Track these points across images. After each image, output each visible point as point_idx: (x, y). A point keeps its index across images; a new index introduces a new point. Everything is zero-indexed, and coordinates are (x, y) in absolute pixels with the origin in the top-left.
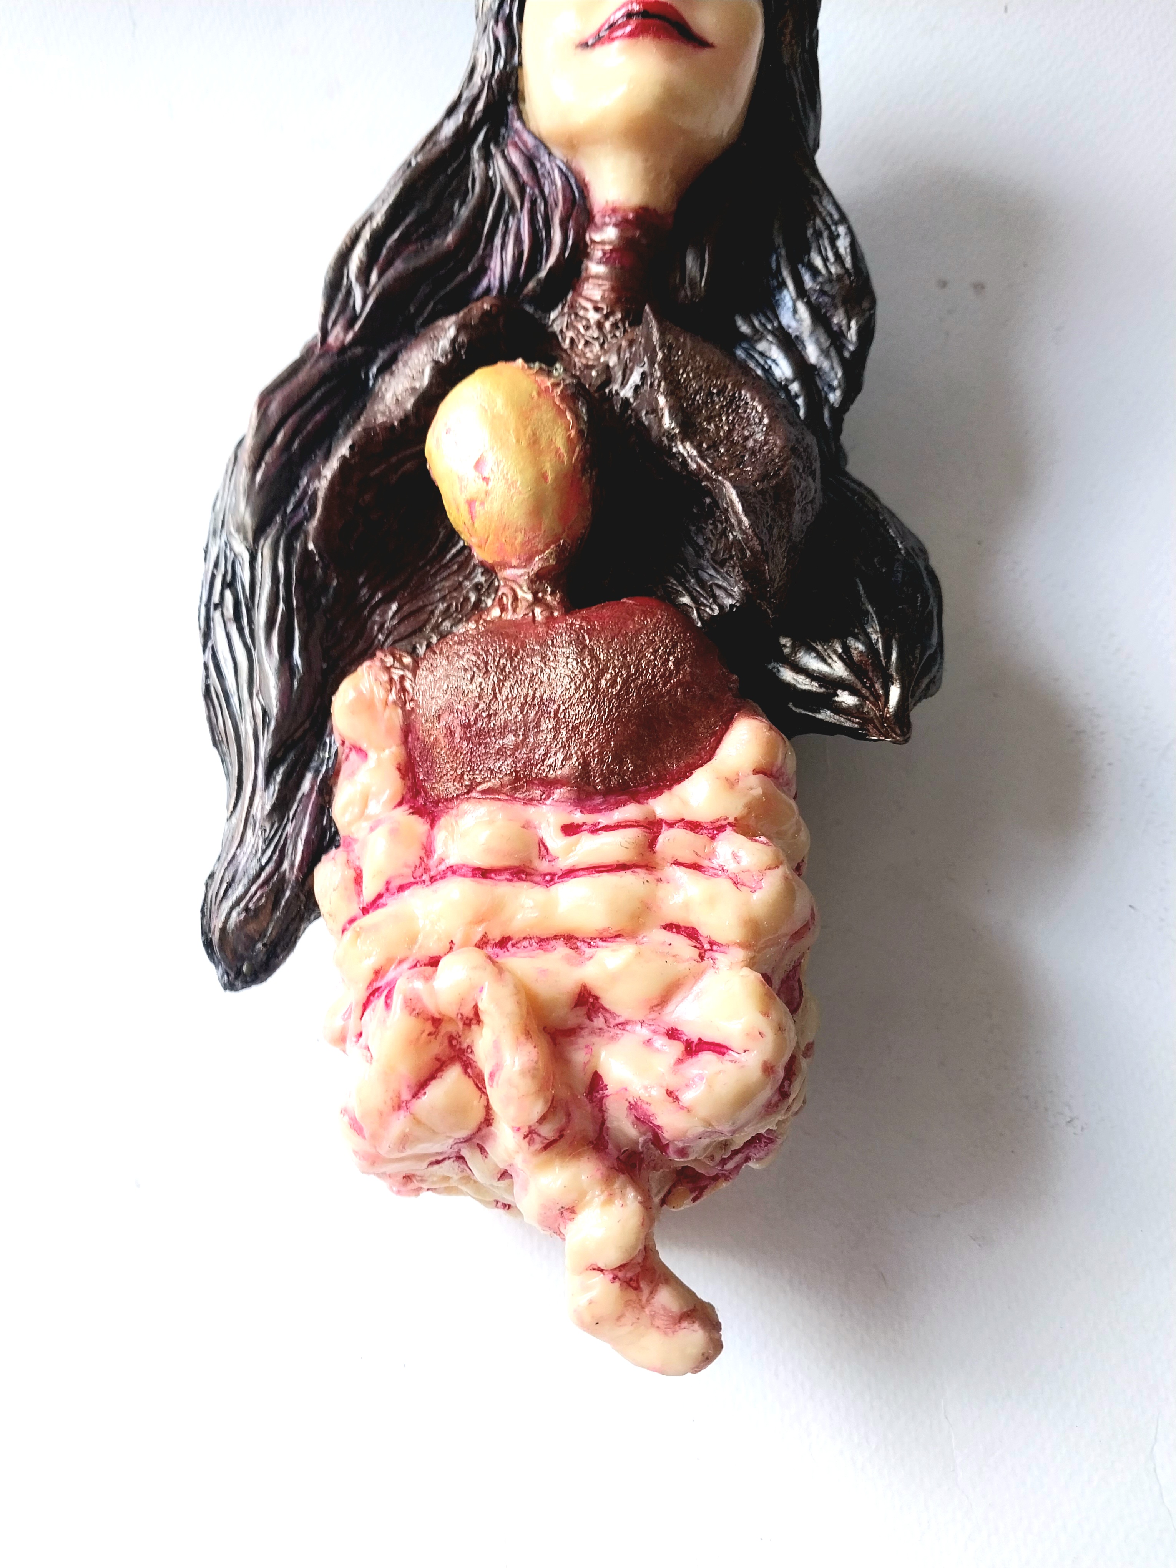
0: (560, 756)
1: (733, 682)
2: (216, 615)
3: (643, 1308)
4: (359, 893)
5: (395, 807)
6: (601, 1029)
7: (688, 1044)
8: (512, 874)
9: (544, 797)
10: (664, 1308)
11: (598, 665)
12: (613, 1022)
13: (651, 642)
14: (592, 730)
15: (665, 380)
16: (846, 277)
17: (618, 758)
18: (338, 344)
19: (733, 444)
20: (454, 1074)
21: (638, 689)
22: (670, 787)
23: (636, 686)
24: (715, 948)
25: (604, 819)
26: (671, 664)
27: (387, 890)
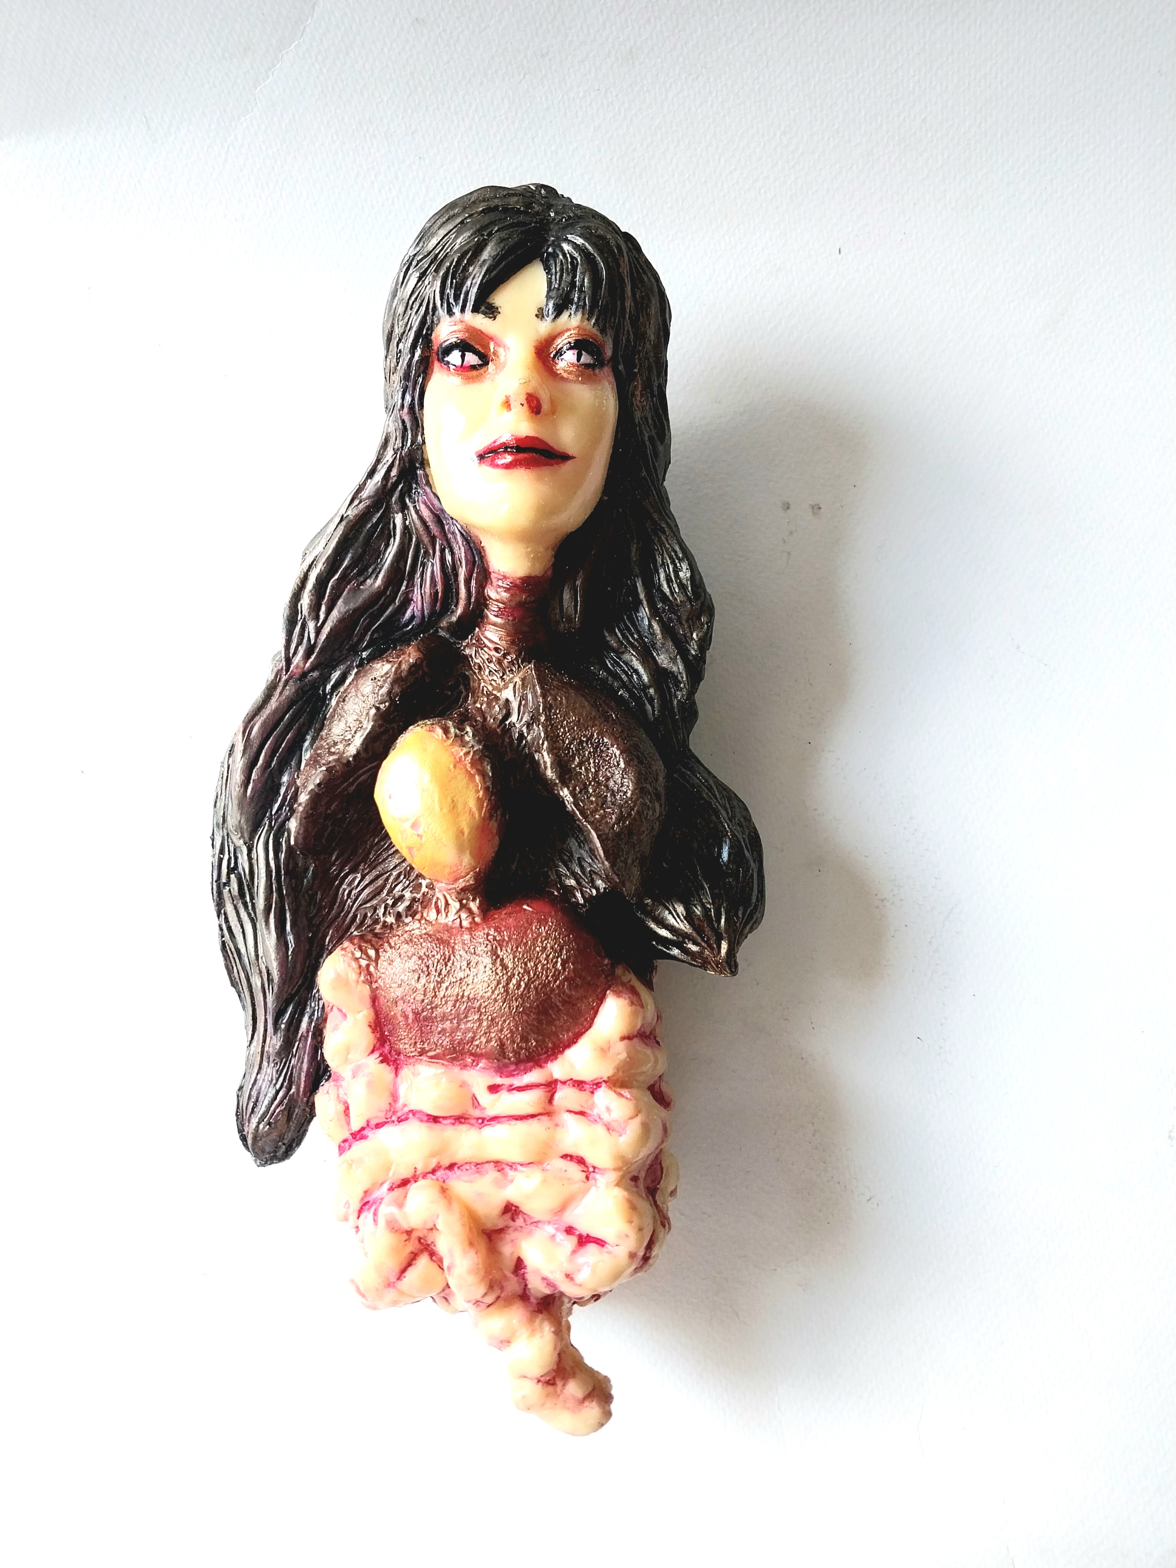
0: (484, 1040)
1: (606, 965)
2: (226, 891)
3: (559, 1396)
4: (348, 1123)
5: (369, 1055)
6: (521, 1227)
7: (580, 1237)
8: (455, 1119)
9: (474, 1064)
10: (573, 1396)
11: (507, 973)
12: (529, 1222)
13: (544, 949)
14: (505, 1021)
15: (547, 740)
16: (688, 603)
17: (525, 1039)
18: (299, 670)
19: (599, 784)
20: (423, 1261)
21: (536, 988)
22: (562, 1052)
23: (534, 986)
24: (597, 1170)
25: (517, 1082)
26: (559, 964)
27: (368, 1125)
